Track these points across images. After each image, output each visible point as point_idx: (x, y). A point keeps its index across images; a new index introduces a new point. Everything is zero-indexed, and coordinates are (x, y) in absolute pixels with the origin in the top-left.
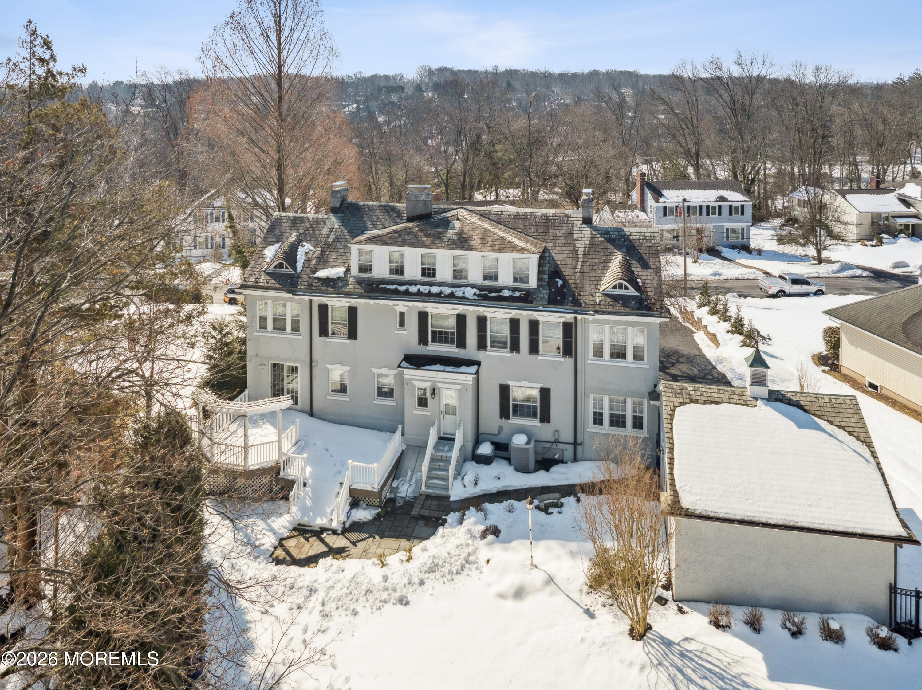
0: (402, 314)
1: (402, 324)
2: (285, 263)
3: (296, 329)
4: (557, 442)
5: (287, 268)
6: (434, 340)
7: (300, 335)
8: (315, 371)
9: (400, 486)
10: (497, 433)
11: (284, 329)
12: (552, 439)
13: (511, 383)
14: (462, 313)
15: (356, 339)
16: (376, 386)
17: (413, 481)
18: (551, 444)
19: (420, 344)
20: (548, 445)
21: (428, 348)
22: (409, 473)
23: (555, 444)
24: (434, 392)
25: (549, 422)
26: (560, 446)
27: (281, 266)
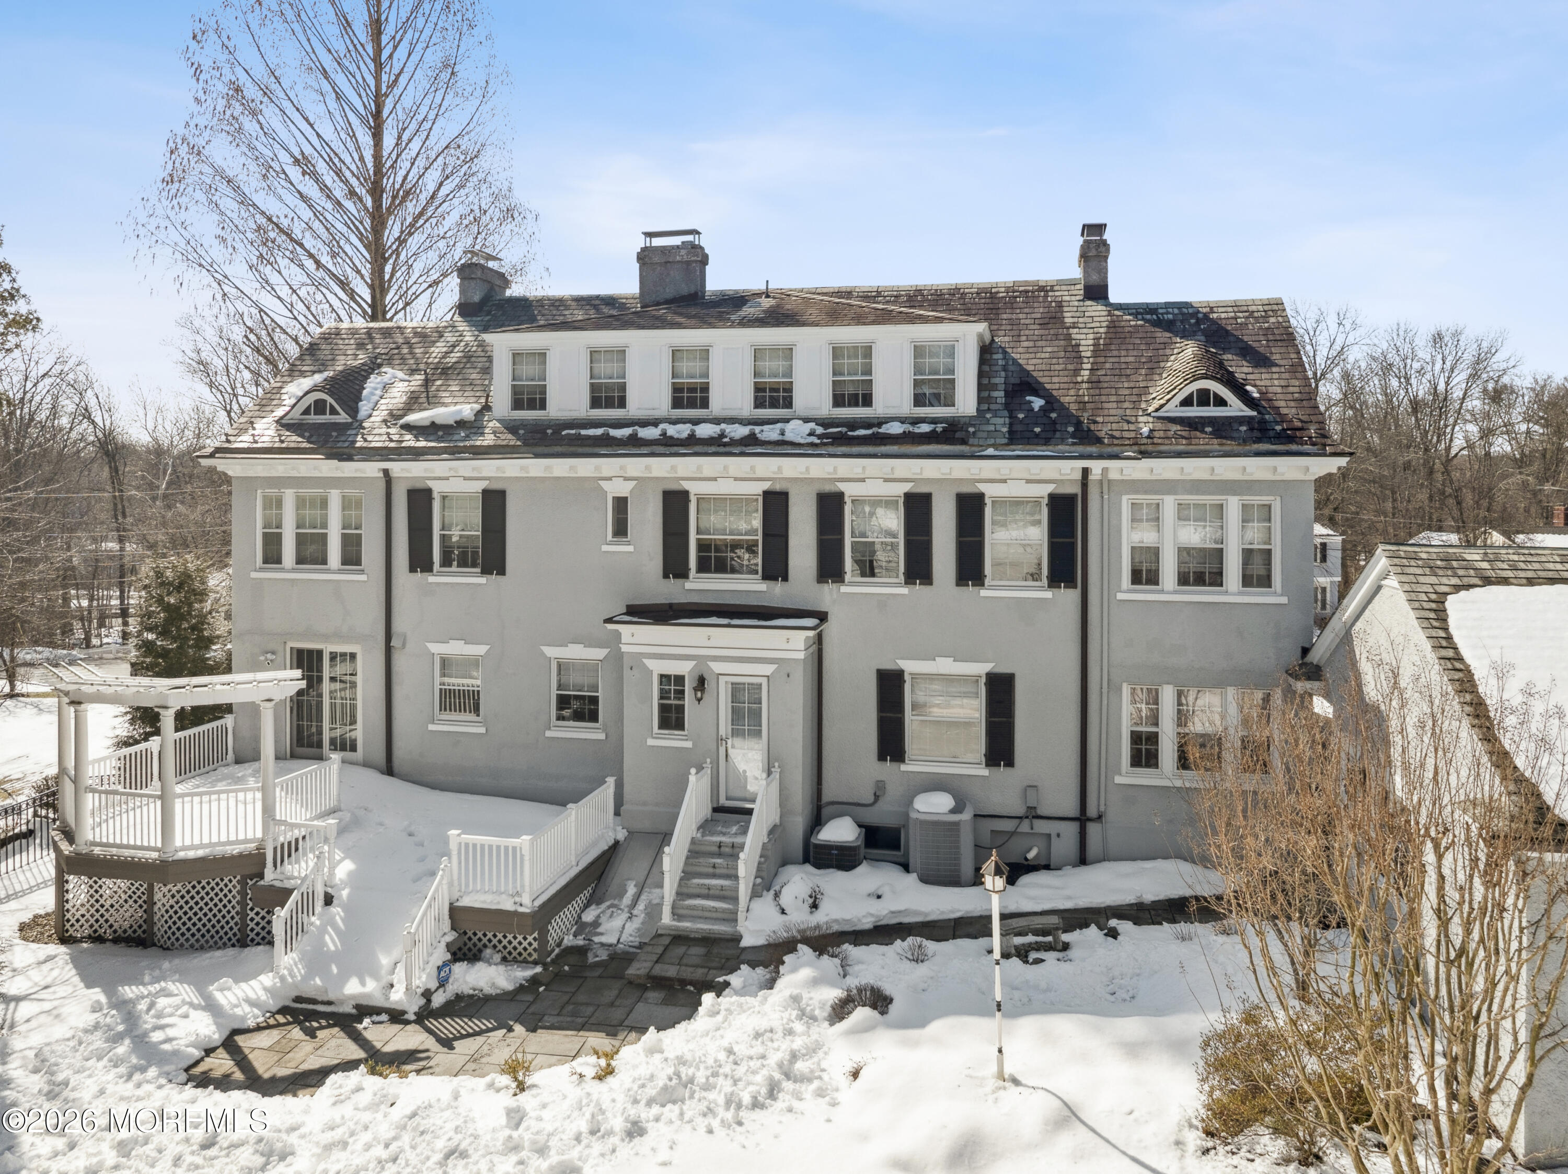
0: (621, 504)
1: (621, 529)
2: (330, 400)
3: (351, 558)
4: (1033, 814)
5: (333, 411)
6: (703, 567)
7: (362, 572)
8: (400, 662)
9: (603, 919)
10: (871, 799)
11: (324, 562)
12: (1020, 811)
13: (909, 666)
14: (778, 487)
15: (502, 572)
16: (554, 692)
17: (641, 906)
18: (1016, 821)
19: (666, 576)
20: (1007, 826)
21: (688, 585)
22: (631, 890)
23: (1026, 822)
24: (701, 683)
25: (1010, 763)
26: (1042, 827)
27: (320, 407)
